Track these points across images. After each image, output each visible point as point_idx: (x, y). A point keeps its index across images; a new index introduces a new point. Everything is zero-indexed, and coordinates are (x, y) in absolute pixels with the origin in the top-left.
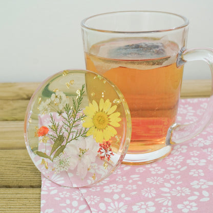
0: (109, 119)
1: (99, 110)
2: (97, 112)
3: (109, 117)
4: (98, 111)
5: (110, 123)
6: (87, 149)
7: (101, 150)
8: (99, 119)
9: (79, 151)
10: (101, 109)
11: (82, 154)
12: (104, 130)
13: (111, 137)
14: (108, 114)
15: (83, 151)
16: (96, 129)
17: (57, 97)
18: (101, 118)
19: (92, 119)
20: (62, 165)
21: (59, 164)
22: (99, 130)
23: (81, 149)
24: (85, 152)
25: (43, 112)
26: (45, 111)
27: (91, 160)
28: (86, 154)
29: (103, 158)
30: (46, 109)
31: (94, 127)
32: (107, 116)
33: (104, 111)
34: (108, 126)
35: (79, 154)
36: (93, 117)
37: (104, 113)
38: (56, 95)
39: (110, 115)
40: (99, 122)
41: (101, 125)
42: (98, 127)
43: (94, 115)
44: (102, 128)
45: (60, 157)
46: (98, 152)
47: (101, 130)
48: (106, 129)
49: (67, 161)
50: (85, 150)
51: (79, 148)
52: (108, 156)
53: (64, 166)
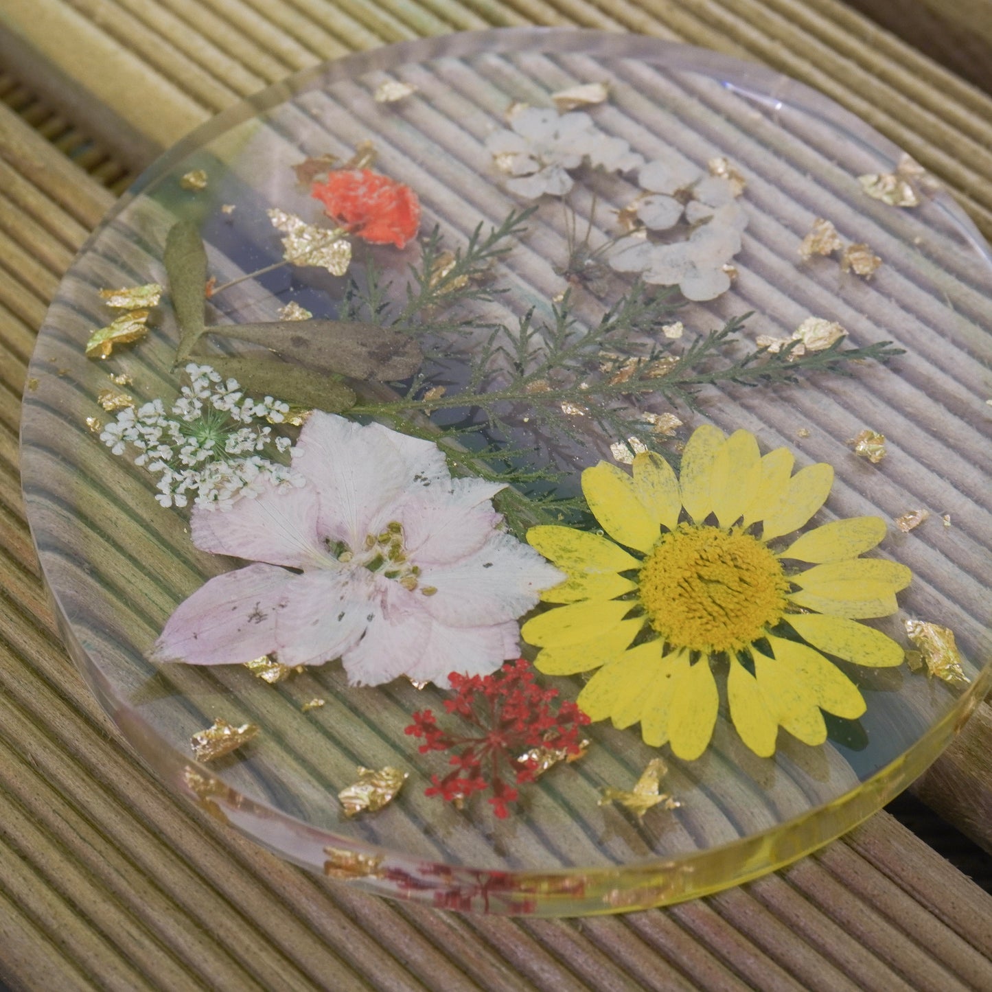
0: (763, 646)
1: (783, 542)
2: (757, 529)
3: (777, 643)
4: (769, 533)
5: (736, 667)
6: (425, 581)
9: (377, 527)
10: (793, 552)
11: (367, 557)
12: (656, 646)
13: (636, 730)
14: (798, 623)
15: (396, 555)
16: (627, 586)
17: (685, 196)
18: (735, 586)
19: (684, 517)
20: (189, 449)
21: (178, 418)
22: (628, 606)
23: (395, 537)
24: (390, 575)
25: (515, 154)
26: (532, 158)
27: (349, 650)
28: (377, 591)
29: (423, 741)
30: (546, 159)
31: (632, 563)
32: (775, 622)
33: (797, 579)
34: (704, 665)
35: (354, 540)
36: (698, 515)
37: (786, 586)
38: (698, 191)
39: (797, 638)
40: (696, 583)
41: (679, 607)
42: (647, 589)
43: (726, 521)
44: (656, 626)
45: (239, 404)
46: (453, 677)
47: (636, 625)
48: (670, 656)
49: (240, 467)
50: (404, 568)
51: (396, 518)
52: (463, 775)
53: (192, 463)
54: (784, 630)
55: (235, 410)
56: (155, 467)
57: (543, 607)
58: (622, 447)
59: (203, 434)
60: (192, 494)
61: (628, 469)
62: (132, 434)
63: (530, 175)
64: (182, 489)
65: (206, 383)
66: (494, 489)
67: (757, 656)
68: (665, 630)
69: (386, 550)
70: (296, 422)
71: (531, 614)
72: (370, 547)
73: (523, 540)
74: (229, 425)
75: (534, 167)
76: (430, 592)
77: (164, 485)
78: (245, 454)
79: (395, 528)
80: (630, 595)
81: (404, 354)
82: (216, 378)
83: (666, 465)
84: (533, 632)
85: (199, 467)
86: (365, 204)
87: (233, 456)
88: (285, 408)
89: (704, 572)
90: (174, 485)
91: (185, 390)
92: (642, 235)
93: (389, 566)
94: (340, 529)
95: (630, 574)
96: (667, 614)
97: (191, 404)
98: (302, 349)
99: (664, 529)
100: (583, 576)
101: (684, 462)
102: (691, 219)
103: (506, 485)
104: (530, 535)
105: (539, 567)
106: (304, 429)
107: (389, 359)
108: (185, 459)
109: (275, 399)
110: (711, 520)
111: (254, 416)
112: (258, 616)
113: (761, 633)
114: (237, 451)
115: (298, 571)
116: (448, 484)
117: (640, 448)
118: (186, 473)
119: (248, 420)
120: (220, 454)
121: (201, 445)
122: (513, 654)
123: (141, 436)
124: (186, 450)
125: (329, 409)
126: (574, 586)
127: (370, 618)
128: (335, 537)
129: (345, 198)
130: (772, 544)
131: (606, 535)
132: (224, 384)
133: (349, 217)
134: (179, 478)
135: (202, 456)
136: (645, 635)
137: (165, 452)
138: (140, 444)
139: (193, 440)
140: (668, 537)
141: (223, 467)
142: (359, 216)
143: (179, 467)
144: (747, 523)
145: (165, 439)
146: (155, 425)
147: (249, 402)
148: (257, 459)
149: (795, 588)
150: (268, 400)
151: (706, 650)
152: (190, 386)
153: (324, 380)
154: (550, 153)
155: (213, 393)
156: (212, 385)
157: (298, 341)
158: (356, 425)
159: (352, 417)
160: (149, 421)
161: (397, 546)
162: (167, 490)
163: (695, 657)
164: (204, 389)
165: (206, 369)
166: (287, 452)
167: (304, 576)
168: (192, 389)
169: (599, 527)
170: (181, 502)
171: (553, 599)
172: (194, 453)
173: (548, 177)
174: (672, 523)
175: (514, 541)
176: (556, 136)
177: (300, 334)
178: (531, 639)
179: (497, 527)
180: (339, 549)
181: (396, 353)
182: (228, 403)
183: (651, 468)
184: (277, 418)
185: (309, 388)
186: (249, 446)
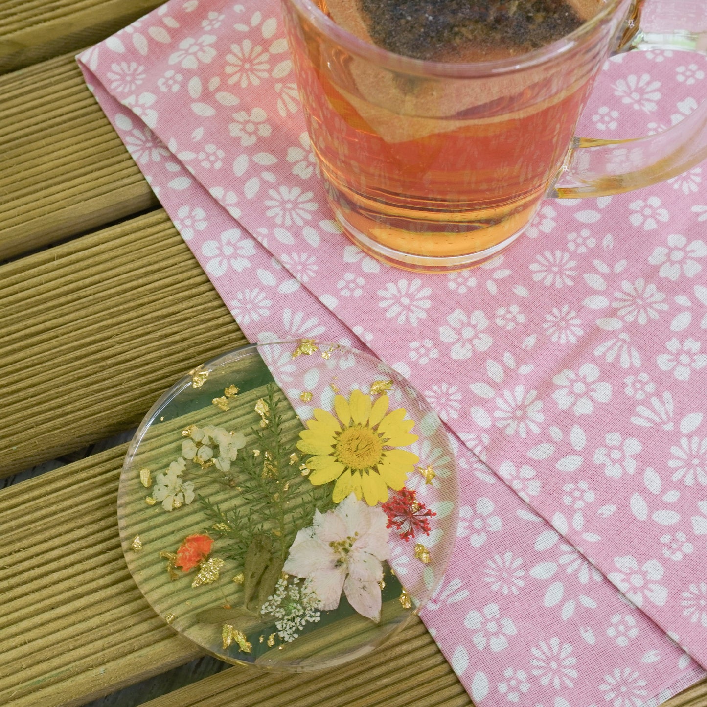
0: (381, 435)
1: (343, 426)
2: (338, 433)
3: (379, 431)
4: (339, 430)
5: (388, 443)
6: (352, 535)
7: (395, 519)
8: (353, 446)
9: (331, 550)
10: (347, 423)
11: (343, 554)
12: (379, 467)
14: (372, 424)
15: (343, 544)
16: (357, 474)
17: (199, 444)
18: (358, 441)
19: (332, 455)
20: (297, 612)
21: (284, 616)
22: (364, 474)
23: (336, 544)
24: (351, 545)
25: (174, 501)
26: (176, 495)
27: (377, 559)
28: (356, 550)
29: (410, 537)
30: (178, 490)
31: (349, 471)
32: (372, 431)
33: (356, 423)
34: (386, 453)
35: (337, 557)
36: (332, 450)
37: (359, 427)
38: (197, 440)
39: (378, 425)
40: (357, 452)
41: (366, 458)
42: (359, 467)
43: (334, 442)
44: (373, 466)
45: (279, 596)
46: (388, 527)
47: (371, 472)
48: (383, 462)
49: (305, 595)
50: (348, 541)
51: (328, 544)
52: (422, 524)
53: (302, 611)
54: (376, 428)
55: (281, 597)
56: (304, 623)
57: (364, 500)
58: (303, 472)
59: (290, 607)
60: (316, 610)
61: (312, 471)
62: (290, 631)
63: (184, 496)
64: (313, 614)
65: (269, 607)
66: (317, 512)
67: (384, 437)
68: (374, 463)
69: (341, 548)
70: (287, 577)
71: (366, 503)
72: (339, 553)
73: (338, 504)
74: (287, 599)
75: (181, 494)
76: (356, 534)
77: (311, 620)
78: (300, 593)
79: (332, 544)
80: (361, 472)
81: (261, 540)
82: (267, 604)
83: (311, 459)
84: (372, 502)
85: (305, 609)
86: (193, 553)
87: (300, 597)
88: (281, 581)
89: (354, 449)
90: (311, 616)
91: (272, 614)
92: (214, 460)
93: (347, 545)
94: (332, 562)
95: (353, 472)
96: (369, 462)
97: (278, 612)
98: (256, 575)
99: (337, 461)
100: (352, 487)
101: (309, 453)
102: (210, 443)
103: (317, 509)
104: (336, 502)
105: (348, 500)
106: (290, 574)
107: (263, 546)
108: (301, 613)
109: (277, 584)
110: (334, 446)
111: (284, 591)
112: (364, 587)
113: (376, 435)
114: (299, 596)
115: (348, 575)
116: (316, 527)
117: (304, 466)
118: (307, 612)
119: (286, 592)
120: (299, 601)
121: (295, 608)
122: (380, 509)
123: (290, 628)
124: (297, 613)
125: (282, 566)
126: (356, 489)
127: (366, 552)
128: (335, 563)
129: (190, 560)
130: (343, 430)
131: (338, 478)
132: (269, 601)
133: (198, 559)
134: (309, 615)
135: (299, 607)
136: (375, 469)
137: (298, 620)
138: (294, 629)
139: (293, 611)
140: (340, 460)
141: (305, 600)
142: (198, 555)
143: (304, 615)
144: (335, 436)
145: (293, 620)
146: (286, 624)
147: (278, 592)
148: (302, 589)
149: (359, 424)
150: (277, 586)
151: (382, 452)
152: (270, 613)
153: (270, 567)
154: (175, 489)
155: (274, 604)
156: (270, 605)
157: (252, 576)
158: (289, 557)
159: (286, 558)
160: (285, 626)
161: (339, 544)
162: (314, 619)
163: (383, 455)
164: (272, 608)
165: (263, 607)
166: (300, 579)
167: (350, 573)
168: (272, 612)
169: (334, 481)
170: (318, 614)
171: (360, 496)
172: (299, 610)
173: (186, 490)
174: (335, 458)
175: (338, 507)
176: (167, 486)
177: (250, 575)
178: (376, 503)
179: (333, 512)
180: (339, 563)
181: (260, 543)
182: (278, 599)
183: (312, 463)
184: (285, 583)
185: (273, 572)
186: (297, 592)
